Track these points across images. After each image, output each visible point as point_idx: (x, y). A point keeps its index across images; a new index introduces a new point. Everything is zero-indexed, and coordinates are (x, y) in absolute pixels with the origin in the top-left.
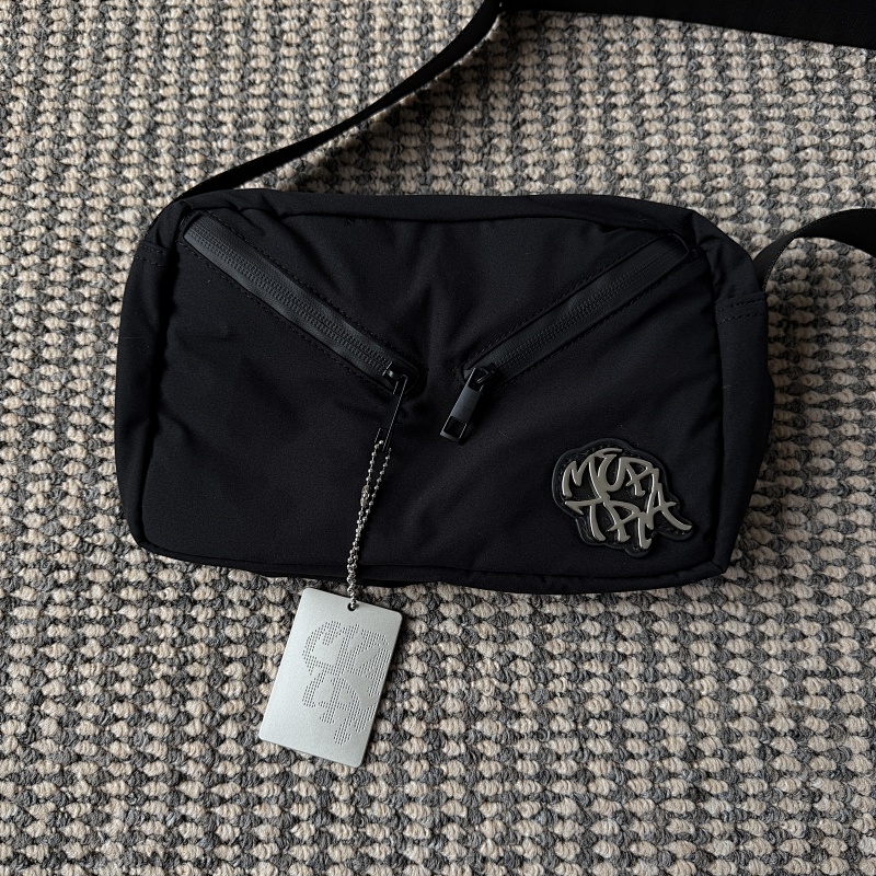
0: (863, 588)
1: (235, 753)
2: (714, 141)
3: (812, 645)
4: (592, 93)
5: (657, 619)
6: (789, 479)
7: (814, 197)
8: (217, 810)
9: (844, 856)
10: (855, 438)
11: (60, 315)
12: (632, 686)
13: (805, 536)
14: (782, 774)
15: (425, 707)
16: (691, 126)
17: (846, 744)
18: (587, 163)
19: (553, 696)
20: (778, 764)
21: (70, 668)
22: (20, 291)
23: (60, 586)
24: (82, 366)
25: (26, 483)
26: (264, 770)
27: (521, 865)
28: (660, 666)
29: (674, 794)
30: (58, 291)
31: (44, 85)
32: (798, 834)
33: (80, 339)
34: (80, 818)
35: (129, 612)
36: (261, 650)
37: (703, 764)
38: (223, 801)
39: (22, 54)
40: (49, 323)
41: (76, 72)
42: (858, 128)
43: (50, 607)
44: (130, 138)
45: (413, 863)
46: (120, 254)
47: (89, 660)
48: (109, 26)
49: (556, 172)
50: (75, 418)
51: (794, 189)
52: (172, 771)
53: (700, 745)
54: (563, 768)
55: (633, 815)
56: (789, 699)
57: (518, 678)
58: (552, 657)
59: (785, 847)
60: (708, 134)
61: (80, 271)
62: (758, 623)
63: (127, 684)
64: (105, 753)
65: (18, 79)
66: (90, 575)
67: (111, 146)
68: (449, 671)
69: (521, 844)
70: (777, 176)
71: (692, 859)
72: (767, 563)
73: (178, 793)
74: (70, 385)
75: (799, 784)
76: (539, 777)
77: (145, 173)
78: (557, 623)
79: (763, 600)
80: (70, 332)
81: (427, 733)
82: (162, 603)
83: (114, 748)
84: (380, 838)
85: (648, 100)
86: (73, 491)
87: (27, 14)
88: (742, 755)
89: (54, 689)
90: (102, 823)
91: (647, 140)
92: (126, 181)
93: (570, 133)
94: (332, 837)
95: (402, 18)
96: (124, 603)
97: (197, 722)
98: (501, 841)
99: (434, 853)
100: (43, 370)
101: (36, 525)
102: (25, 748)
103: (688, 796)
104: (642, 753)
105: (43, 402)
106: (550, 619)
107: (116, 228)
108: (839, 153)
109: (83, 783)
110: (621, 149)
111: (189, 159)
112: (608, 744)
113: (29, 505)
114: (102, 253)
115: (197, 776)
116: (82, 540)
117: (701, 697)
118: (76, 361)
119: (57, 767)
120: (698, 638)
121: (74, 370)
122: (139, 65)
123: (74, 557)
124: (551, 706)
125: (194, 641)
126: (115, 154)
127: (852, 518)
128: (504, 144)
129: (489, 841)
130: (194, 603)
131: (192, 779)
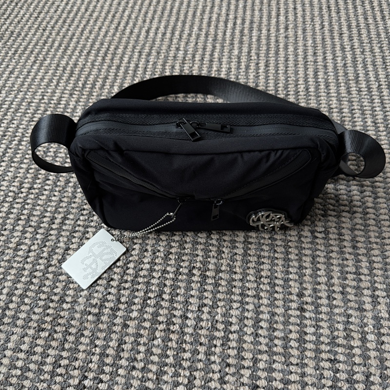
0: (371, 246)
1: (132, 273)
3: (350, 263)
4: (282, 90)
5: (290, 247)
6: (344, 207)
7: (357, 124)
8: (122, 292)
9: (360, 339)
10: (370, 196)
12: (279, 268)
13: (349, 226)
14: (336, 307)
15: (202, 266)
16: (315, 101)
17: (363, 299)
19: (249, 268)
20: (334, 302)
21: (81, 240)
23: (84, 215)
26: (141, 280)
27: (231, 326)
28: (290, 263)
29: (292, 308)
31: (108, 79)
32: (341, 329)
34: (73, 288)
36: (147, 242)
37: (305, 299)
38: (124, 289)
39: (103, 70)
41: (118, 76)
42: (374, 105)
43: (79, 221)
45: (190, 319)
48: (131, 65)
51: (350, 121)
52: (109, 277)
53: (304, 292)
54: (250, 293)
55: (276, 313)
56: (340, 280)
57: (237, 261)
58: (250, 255)
59: (336, 333)
60: (321, 104)
62: (330, 252)
65: (100, 77)
68: (211, 256)
69: (231, 318)
71: (298, 332)
72: (334, 233)
73: (110, 285)
75: (343, 311)
76: (241, 295)
78: (253, 244)
79: (331, 245)
81: (201, 275)
84: (179, 308)
85: (301, 93)
87: (106, 61)
88: (320, 298)
94: (161, 305)
95: (222, 68)
98: (224, 315)
99: (198, 317)
103: (298, 309)
104: (281, 291)
106: (251, 243)
108: (367, 112)
112: (268, 287)
115: (117, 279)
117: (305, 275)
120: (306, 255)
122: (138, 75)
124: (248, 271)
127: (368, 222)
129: (219, 315)
131: (115, 280)
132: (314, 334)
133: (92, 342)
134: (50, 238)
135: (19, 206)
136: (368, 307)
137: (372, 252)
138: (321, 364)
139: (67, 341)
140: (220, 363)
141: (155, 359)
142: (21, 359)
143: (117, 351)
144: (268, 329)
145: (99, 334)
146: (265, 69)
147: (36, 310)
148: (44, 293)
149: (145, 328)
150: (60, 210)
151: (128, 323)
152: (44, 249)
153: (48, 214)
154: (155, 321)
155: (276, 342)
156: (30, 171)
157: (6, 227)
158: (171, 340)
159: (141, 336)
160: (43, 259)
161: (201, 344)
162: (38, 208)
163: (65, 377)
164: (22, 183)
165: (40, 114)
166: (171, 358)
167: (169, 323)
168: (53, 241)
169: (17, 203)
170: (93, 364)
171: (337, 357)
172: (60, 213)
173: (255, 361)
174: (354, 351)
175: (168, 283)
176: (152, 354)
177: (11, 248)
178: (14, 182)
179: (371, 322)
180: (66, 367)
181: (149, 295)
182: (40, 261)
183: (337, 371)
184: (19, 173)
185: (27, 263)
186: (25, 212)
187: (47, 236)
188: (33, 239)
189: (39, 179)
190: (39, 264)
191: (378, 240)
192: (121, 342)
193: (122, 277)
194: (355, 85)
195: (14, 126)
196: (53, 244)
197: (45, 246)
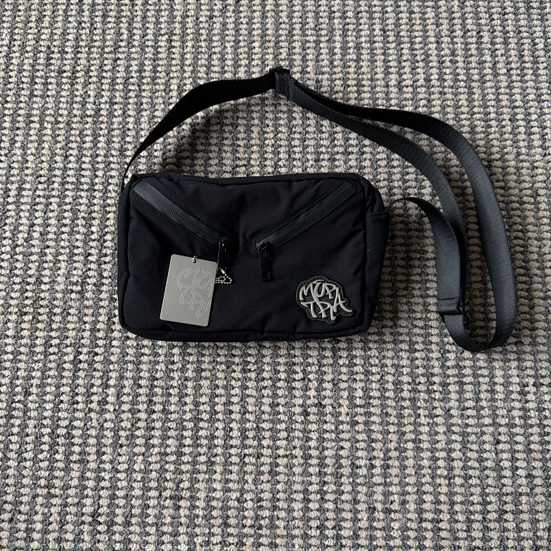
1: (110, 245)
2: (322, 9)
8: (103, 266)
11: (42, 77)
18: (267, 17)
21: (45, 213)
22: (25, 67)
23: (42, 183)
24: (51, 98)
25: (27, 143)
30: (41, 67)
33: (50, 87)
34: (48, 268)
35: (69, 193)
38: (105, 263)
40: (37, 80)
43: (37, 191)
44: (72, 4)
46: (67, 53)
47: (53, 211)
49: (253, 21)
50: (47, 119)
51: (354, 30)
52: (85, 252)
60: (320, 6)
61: (50, 59)
63: (68, 220)
64: (58, 245)
66: (53, 179)
67: (64, 7)
70: (348, 24)
73: (88, 260)
74: (46, 105)
77: (78, 19)
80: (46, 84)
82: (82, 190)
83: (62, 243)
86: (47, 147)
89: (39, 221)
90: (57, 271)
91: (293, 8)
92: (70, 22)
93: (260, 4)
96: (67, 190)
97: (96, 234)
100: (34, 99)
101: (32, 160)
102: (27, 242)
105: (35, 112)
107: (65, 42)
108: (376, 14)
109: (50, 256)
110: (282, 11)
111: (97, 13)
113: (29, 152)
114: (59, 52)
115: (95, 254)
116: (50, 166)
118: (48, 96)
119: (39, 250)
121: (47, 99)
123: (47, 172)
125: (95, 205)
126: (65, 11)
128: (232, 8)
130: (95, 190)
131: (93, 255)
133: (80, 319)
134: (8, 214)
139: (53, 321)
142: (10, 344)
143: (108, 324)
145: (86, 311)
147: (13, 295)
148: (17, 276)
150: (13, 179)
152: (5, 228)
160: (7, 240)
163: (59, 355)
168: (13, 217)
170: (86, 339)
187: (5, 213)
193: (100, 251)
196: (14, 221)
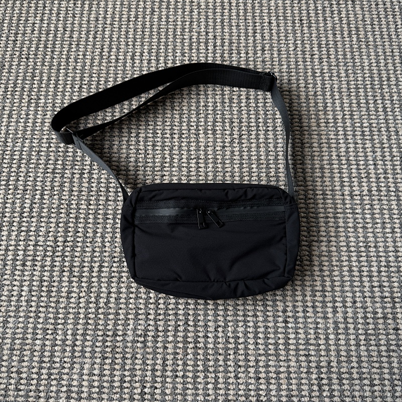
132: (295, 338)
135: (60, 259)
136: (330, 315)
137: (334, 273)
138: (300, 358)
140: (234, 366)
141: (190, 368)
144: (264, 339)
146: (246, 102)
149: (180, 348)
151: (167, 345)
153: (86, 264)
154: (185, 342)
155: (270, 347)
156: (60, 225)
157: (55, 279)
158: (199, 354)
159: (178, 354)
161: (220, 354)
162: (76, 259)
164: (56, 237)
165: (52, 164)
166: (201, 366)
167: (196, 342)
169: (57, 256)
171: (310, 353)
172: (95, 262)
173: (257, 361)
174: (321, 348)
175: (191, 312)
176: (187, 365)
177: (64, 297)
178: (49, 236)
179: (332, 326)
180: (130, 382)
181: (179, 323)
182: (91, 305)
183: (310, 362)
184: (51, 227)
185: (81, 308)
186: (67, 264)
188: (80, 287)
189: (69, 232)
190: (90, 308)
191: (338, 263)
192: (165, 360)
194: (323, 117)
195: (31, 179)
197: (91, 292)
